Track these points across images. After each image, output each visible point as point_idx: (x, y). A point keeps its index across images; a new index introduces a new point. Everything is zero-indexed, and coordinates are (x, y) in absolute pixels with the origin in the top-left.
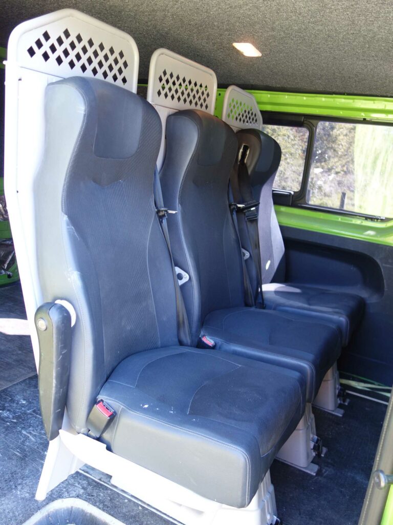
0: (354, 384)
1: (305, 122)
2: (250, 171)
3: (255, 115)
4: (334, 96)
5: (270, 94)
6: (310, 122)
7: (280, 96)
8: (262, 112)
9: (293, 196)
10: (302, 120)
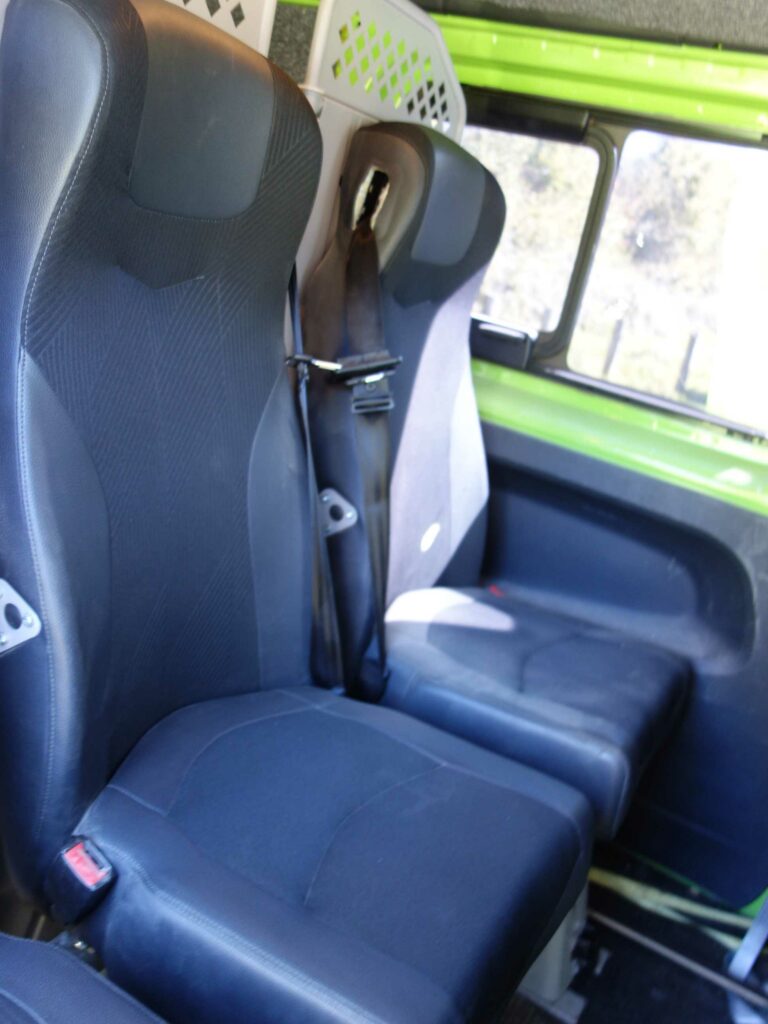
0: (634, 891)
1: (591, 130)
2: (384, 256)
3: (442, 90)
4: (685, 50)
5: (500, 33)
6: (604, 131)
7: (526, 42)
8: (470, 91)
9: (534, 344)
10: (584, 123)
